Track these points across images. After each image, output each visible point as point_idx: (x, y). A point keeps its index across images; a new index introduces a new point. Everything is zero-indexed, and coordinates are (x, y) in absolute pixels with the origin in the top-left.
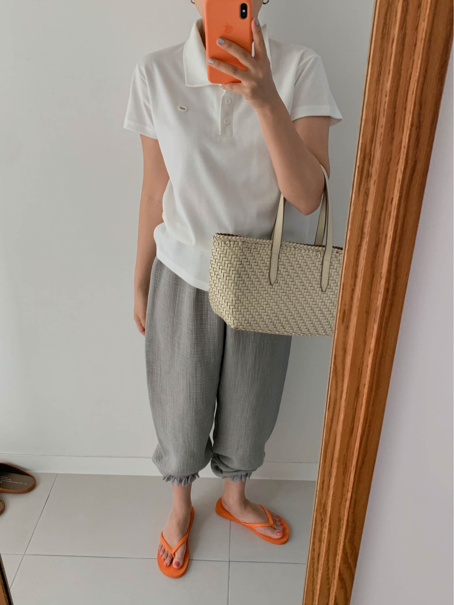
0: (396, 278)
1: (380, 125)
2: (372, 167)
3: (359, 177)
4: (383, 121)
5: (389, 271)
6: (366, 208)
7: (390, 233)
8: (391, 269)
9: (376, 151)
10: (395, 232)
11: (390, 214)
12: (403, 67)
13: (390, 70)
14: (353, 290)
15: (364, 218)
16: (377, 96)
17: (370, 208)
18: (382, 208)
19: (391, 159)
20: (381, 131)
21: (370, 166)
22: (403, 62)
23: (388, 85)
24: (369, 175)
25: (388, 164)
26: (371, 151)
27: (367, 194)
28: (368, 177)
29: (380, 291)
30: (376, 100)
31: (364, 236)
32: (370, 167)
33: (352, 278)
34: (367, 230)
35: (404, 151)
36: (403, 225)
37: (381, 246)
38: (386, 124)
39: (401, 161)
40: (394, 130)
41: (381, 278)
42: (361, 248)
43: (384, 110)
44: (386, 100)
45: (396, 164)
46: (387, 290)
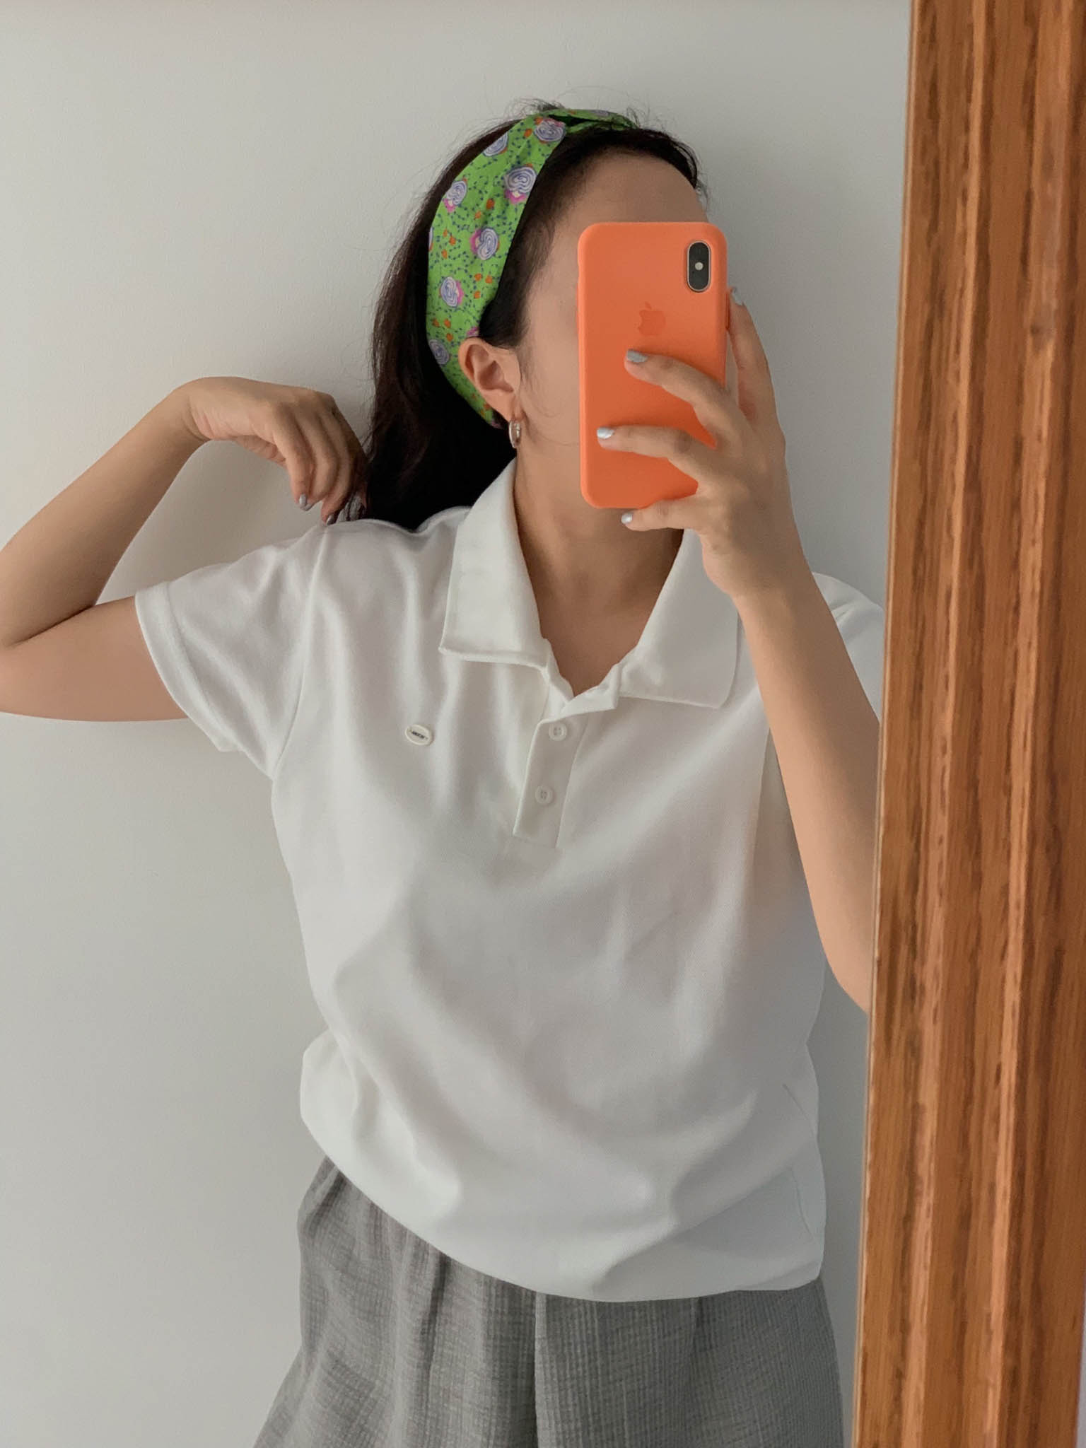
0: (1040, 1335)
1: (934, 838)
2: (923, 963)
3: (884, 997)
4: (940, 824)
5: (1013, 1310)
6: (915, 1095)
7: (1004, 1182)
8: (1019, 1302)
9: (929, 913)
10: (1019, 1177)
11: (996, 1119)
12: (988, 671)
13: (947, 677)
14: (900, 1376)
15: (914, 1128)
16: (915, 750)
17: (929, 1094)
18: (969, 1100)
19: (979, 939)
20: (938, 854)
21: (915, 958)
22: (986, 657)
23: (946, 722)
24: (914, 991)
25: (973, 957)
26: (914, 912)
27: (914, 1049)
28: (913, 998)
29: (992, 1380)
30: (913, 762)
31: (918, 1187)
32: (917, 963)
33: (891, 1331)
34: (926, 1167)
35: (1016, 917)
36: (1042, 1155)
37: (978, 1223)
38: (951, 832)
39: (1011, 948)
40: (978, 854)
41: (989, 1332)
42: (911, 1228)
43: (943, 793)
44: (944, 764)
45: (997, 956)
46: (1012, 1378)
